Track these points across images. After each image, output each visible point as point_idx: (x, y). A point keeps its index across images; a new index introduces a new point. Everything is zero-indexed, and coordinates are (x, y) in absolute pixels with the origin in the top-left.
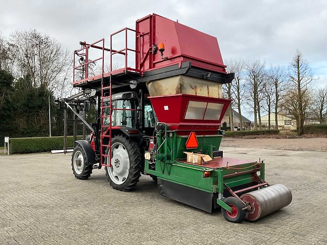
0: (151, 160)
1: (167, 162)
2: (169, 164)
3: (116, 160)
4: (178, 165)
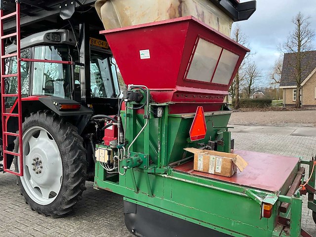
0: (110, 164)
1: (150, 170)
2: (152, 174)
3: (35, 160)
4: (177, 178)
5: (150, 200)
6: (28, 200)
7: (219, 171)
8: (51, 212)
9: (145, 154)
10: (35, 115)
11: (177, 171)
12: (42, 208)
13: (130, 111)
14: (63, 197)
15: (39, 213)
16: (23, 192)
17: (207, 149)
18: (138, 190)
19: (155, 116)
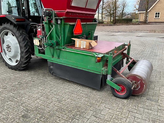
2: (58, 49)
3: (7, 46)
4: (68, 51)
5: (58, 60)
6: (7, 64)
7: (84, 47)
8: (17, 68)
9: (54, 41)
10: (5, 25)
11: (68, 48)
12: (13, 67)
13: (47, 21)
14: (22, 61)
15: (12, 69)
16: (4, 61)
17: (83, 39)
18: (53, 56)
19: (57, 23)
